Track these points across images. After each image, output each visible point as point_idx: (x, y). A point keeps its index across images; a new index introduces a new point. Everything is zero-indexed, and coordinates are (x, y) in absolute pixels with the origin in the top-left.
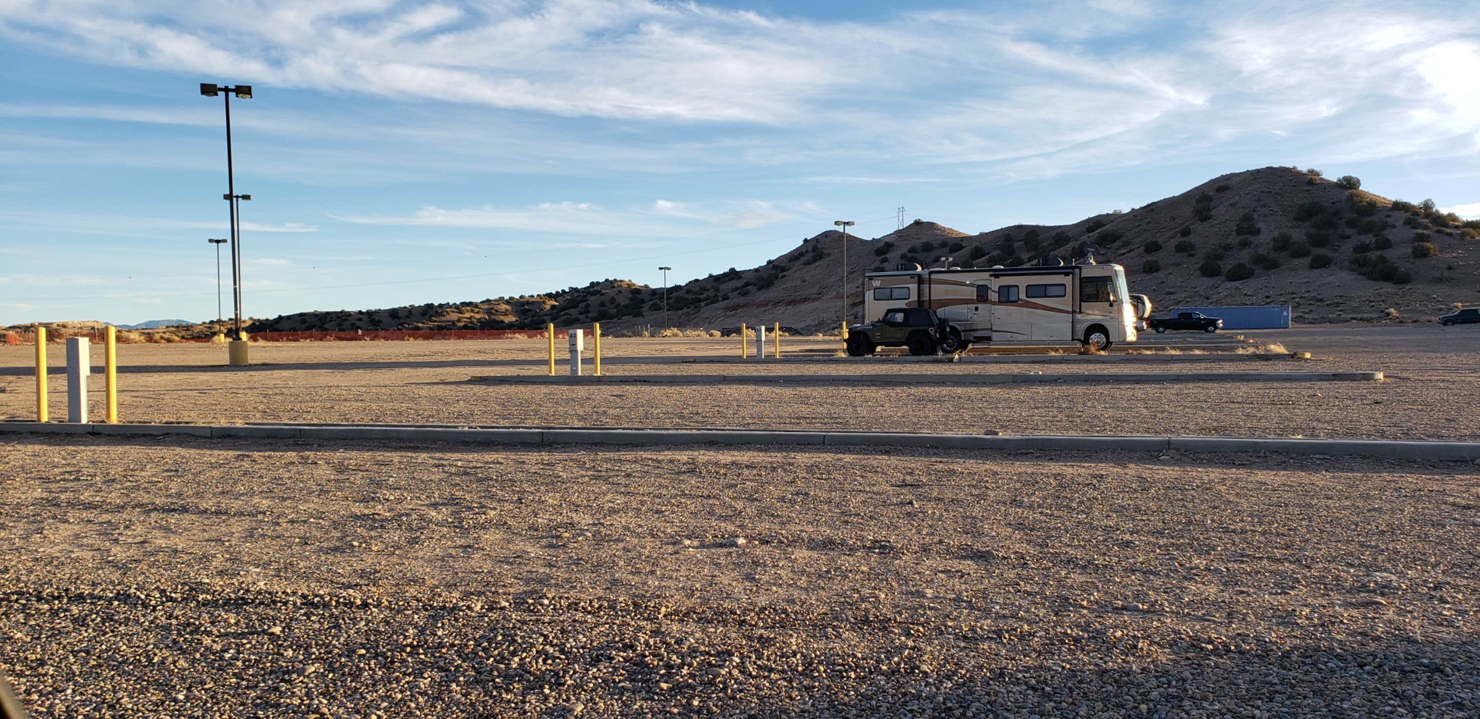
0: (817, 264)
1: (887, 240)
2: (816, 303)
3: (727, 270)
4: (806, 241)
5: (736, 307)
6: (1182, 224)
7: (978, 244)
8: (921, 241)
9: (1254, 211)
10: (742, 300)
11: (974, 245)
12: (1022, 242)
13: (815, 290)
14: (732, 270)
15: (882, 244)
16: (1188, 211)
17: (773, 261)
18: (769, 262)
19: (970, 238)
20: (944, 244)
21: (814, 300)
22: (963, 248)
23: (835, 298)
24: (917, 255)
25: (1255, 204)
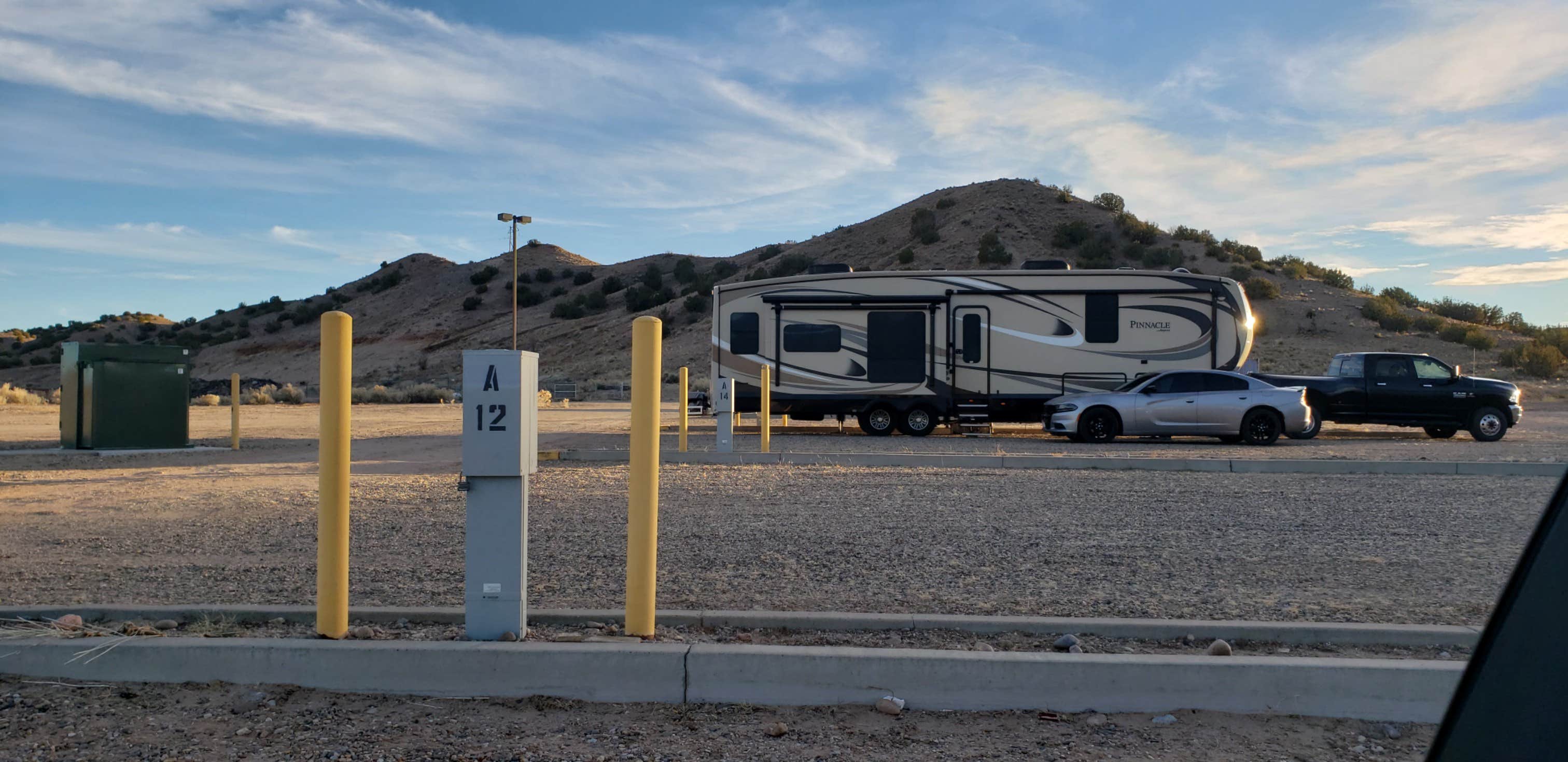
0: (388, 292)
1: (489, 264)
2: (373, 345)
3: (267, 299)
4: (384, 265)
5: (257, 349)
6: (898, 248)
7: (612, 274)
8: (537, 268)
9: (997, 232)
10: (270, 339)
11: (607, 276)
12: (672, 274)
13: (376, 328)
14: (276, 300)
15: (483, 270)
16: (902, 232)
17: (335, 290)
18: (330, 291)
19: (603, 268)
20: (567, 274)
21: (372, 341)
22: (593, 279)
23: (403, 339)
24: (529, 286)
25: (998, 223)
